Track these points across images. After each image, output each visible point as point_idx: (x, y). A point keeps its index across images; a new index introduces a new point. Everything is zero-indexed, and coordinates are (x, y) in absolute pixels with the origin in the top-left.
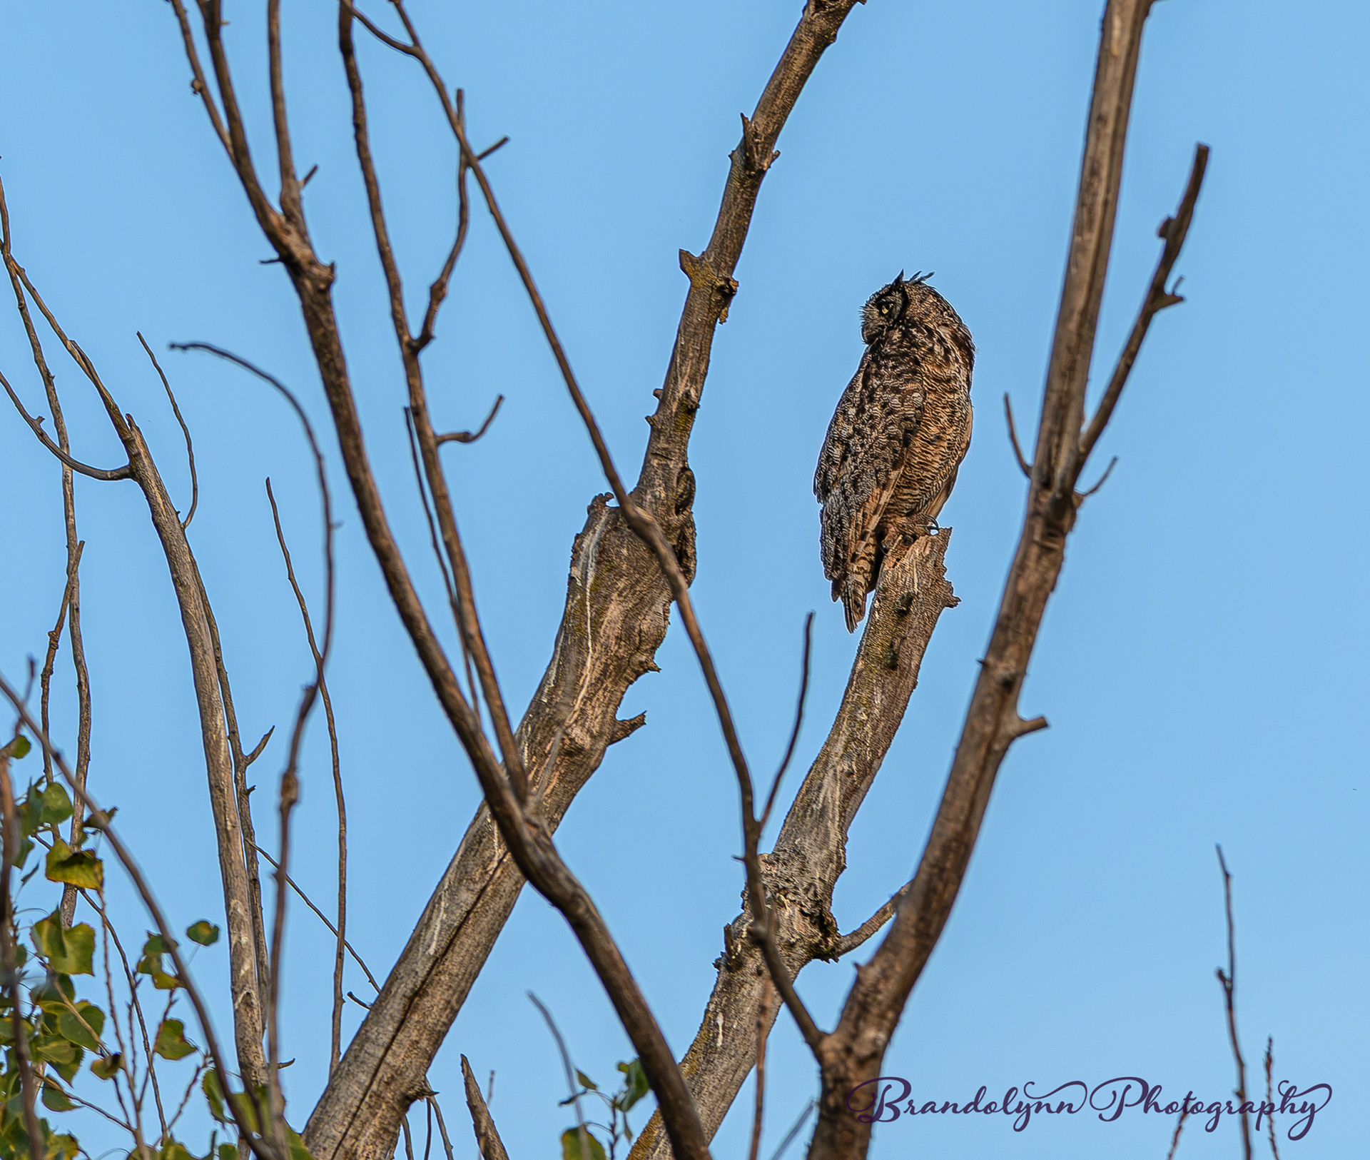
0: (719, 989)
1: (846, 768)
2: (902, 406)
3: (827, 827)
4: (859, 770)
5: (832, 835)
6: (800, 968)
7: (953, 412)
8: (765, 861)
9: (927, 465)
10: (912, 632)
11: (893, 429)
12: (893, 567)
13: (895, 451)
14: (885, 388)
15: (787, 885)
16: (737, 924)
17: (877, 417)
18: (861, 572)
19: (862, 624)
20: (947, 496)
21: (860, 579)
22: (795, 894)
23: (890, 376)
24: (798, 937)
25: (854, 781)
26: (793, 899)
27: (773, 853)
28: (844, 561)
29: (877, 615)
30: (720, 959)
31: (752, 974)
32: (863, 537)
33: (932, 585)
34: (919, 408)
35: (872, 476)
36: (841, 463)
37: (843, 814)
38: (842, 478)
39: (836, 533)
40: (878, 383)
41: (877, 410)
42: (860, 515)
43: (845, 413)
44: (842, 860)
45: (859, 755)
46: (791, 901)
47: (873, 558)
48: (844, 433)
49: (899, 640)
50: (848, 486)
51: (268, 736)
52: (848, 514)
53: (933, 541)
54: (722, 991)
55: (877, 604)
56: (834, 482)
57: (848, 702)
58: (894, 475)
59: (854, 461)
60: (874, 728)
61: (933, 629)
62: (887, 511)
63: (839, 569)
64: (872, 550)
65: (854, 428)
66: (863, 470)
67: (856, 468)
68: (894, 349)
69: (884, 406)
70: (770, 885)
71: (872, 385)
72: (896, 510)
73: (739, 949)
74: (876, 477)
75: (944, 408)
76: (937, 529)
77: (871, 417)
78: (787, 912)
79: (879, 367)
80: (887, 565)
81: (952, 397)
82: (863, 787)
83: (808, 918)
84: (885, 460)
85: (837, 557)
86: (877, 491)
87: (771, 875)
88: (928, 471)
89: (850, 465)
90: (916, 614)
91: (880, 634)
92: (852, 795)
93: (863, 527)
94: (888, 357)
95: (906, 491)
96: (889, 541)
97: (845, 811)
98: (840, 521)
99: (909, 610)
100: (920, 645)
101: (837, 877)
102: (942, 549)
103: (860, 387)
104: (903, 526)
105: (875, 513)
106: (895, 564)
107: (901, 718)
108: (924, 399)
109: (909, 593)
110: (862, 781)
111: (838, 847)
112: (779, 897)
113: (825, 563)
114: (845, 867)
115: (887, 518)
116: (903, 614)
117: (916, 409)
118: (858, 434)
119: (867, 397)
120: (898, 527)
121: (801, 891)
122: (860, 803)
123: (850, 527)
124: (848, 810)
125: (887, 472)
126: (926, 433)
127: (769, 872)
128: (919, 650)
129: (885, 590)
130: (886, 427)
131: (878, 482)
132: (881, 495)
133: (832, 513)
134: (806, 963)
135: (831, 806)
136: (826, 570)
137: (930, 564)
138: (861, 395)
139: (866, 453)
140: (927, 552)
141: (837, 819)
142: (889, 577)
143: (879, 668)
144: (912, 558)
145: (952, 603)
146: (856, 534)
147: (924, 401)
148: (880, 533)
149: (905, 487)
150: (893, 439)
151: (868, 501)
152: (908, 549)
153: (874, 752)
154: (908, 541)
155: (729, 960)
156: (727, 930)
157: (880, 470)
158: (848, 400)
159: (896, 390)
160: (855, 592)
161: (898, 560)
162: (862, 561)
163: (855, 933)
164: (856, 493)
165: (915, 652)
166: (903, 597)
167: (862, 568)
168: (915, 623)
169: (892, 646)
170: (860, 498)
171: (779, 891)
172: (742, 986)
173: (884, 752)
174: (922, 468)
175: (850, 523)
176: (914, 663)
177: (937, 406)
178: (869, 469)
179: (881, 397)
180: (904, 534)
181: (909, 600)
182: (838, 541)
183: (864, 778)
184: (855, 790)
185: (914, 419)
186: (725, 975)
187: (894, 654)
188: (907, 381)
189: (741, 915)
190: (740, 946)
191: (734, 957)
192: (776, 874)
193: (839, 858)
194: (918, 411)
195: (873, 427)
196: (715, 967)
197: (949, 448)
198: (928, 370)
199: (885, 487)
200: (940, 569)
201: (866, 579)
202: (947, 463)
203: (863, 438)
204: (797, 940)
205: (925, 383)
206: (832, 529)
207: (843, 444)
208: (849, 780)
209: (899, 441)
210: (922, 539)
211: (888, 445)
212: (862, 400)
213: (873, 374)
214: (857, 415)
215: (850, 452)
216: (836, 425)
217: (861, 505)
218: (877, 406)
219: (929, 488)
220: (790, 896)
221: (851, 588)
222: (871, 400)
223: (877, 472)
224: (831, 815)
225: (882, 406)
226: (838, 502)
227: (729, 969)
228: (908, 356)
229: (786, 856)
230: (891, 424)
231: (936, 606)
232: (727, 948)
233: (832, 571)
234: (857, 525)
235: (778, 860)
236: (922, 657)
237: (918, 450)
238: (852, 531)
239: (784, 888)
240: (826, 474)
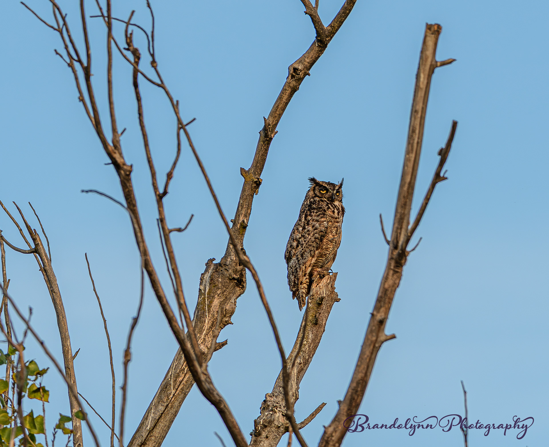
0: (252, 443)
1: (299, 361)
2: (320, 227)
3: (292, 383)
4: (303, 363)
5: (294, 386)
6: (282, 436)
7: (337, 230)
8: (269, 396)
9: (328, 249)
10: (323, 311)
11: (317, 235)
12: (316, 287)
13: (317, 243)
14: (313, 220)
15: (277, 405)
16: (259, 419)
17: (310, 231)
18: (304, 288)
19: (304, 308)
20: (334, 261)
21: (304, 291)
22: (280, 408)
23: (315, 216)
24: (281, 424)
25: (302, 366)
26: (279, 410)
27: (272, 393)
28: (298, 284)
29: (310, 305)
30: (252, 432)
31: (264, 438)
32: (305, 276)
33: (330, 294)
34: (326, 228)
35: (308, 253)
36: (296, 248)
37: (298, 379)
38: (297, 253)
39: (294, 274)
40: (311, 218)
41: (310, 228)
42: (304, 267)
43: (298, 229)
44: (297, 395)
45: (303, 357)
46: (278, 411)
47: (308, 284)
48: (298, 237)
49: (318, 314)
50: (299, 256)
51: (78, 352)
52: (299, 267)
53: (331, 277)
54: (253, 444)
55: (310, 301)
56: (293, 255)
57: (299, 337)
58: (317, 252)
59: (302, 247)
60: (309, 347)
61: (330, 310)
62: (314, 266)
63: (295, 287)
64: (308, 280)
65: (301, 235)
66: (305, 251)
67: (302, 249)
68: (316, 206)
69: (313, 227)
70: (271, 405)
71: (308, 219)
72: (317, 265)
73: (259, 428)
74: (311, 253)
75: (334, 228)
76: (332, 273)
77: (308, 231)
78: (277, 415)
79: (311, 212)
80: (314, 286)
81: (337, 224)
82: (305, 368)
83: (285, 417)
84: (314, 247)
85: (295, 283)
86: (310, 258)
87: (271, 401)
88: (328, 251)
89: (300, 249)
90: (324, 304)
91: (311, 312)
92: (301, 372)
93: (305, 272)
94: (314, 209)
95: (320, 258)
96: (314, 277)
97: (298, 377)
98: (296, 269)
99: (322, 303)
100: (326, 316)
101: (295, 402)
102: (334, 280)
103: (304, 220)
104: (320, 272)
105: (309, 266)
106: (317, 286)
107: (319, 343)
108: (328, 224)
109: (322, 297)
110: (305, 366)
111: (296, 391)
112: (274, 409)
113: (290, 285)
114: (298, 398)
115: (313, 268)
116: (320, 305)
117: (325, 228)
118: (303, 237)
119: (306, 223)
120: (318, 272)
121: (282, 407)
122: (304, 375)
123: (300, 272)
124: (300, 377)
125: (314, 251)
126: (328, 237)
127: (270, 400)
128: (326, 318)
129: (313, 295)
130: (314, 235)
131: (311, 255)
132: (312, 259)
133: (293, 266)
134: (284, 434)
135: (293, 376)
136: (290, 288)
137: (330, 286)
138: (304, 223)
139: (306, 244)
140: (329, 281)
141: (296, 380)
142: (314, 291)
143: (311, 324)
144: (323, 284)
145: (338, 300)
146: (302, 274)
147: (328, 225)
148: (311, 275)
149: (320, 257)
150: (317, 239)
151: (307, 262)
152: (321, 280)
153: (309, 356)
154: (322, 277)
155: (255, 432)
156: (255, 422)
157: (311, 250)
158: (299, 225)
159: (317, 221)
160: (302, 296)
161: (318, 284)
162: (305, 284)
163: (302, 423)
164: (303, 259)
165: (324, 318)
166: (320, 298)
167: (305, 287)
168: (324, 308)
169: (315, 316)
170: (304, 261)
171: (274, 407)
172: (261, 442)
173: (313, 356)
174: (326, 250)
175: (300, 270)
176: (324, 323)
177: (332, 227)
178: (307, 250)
179: (312, 223)
180: (320, 275)
181: (322, 299)
182: (295, 277)
183: (306, 365)
184: (302, 369)
185: (324, 232)
186: (254, 438)
187: (317, 319)
188: (322, 217)
189: (260, 416)
190: (260, 427)
191: (257, 431)
192: (273, 401)
193: (296, 395)
194: (326, 229)
195: (309, 234)
196: (251, 435)
197: (335, 243)
198: (329, 214)
199: (313, 257)
200: (333, 288)
201: (306, 291)
202: (334, 249)
203: (305, 238)
204: (281, 425)
205: (328, 218)
206: (293, 272)
207: (297, 241)
208: (300, 366)
209: (319, 239)
210: (327, 277)
211: (315, 241)
212: (304, 225)
213: (309, 215)
214: (302, 230)
215: (300, 244)
216: (294, 234)
217: (304, 263)
218: (310, 227)
219: (328, 258)
220: (278, 409)
221: (301, 294)
222: (308, 224)
223: (310, 251)
224: (293, 379)
225: (312, 227)
226: (295, 263)
227: (256, 436)
228: (322, 208)
229: (277, 394)
230: (316, 233)
231: (332, 301)
232: (255, 428)
233: (293, 288)
234: (303, 271)
235: (274, 396)
236: (327, 320)
237: (325, 243)
238: (301, 273)
239: (276, 406)
240: (290, 252)
